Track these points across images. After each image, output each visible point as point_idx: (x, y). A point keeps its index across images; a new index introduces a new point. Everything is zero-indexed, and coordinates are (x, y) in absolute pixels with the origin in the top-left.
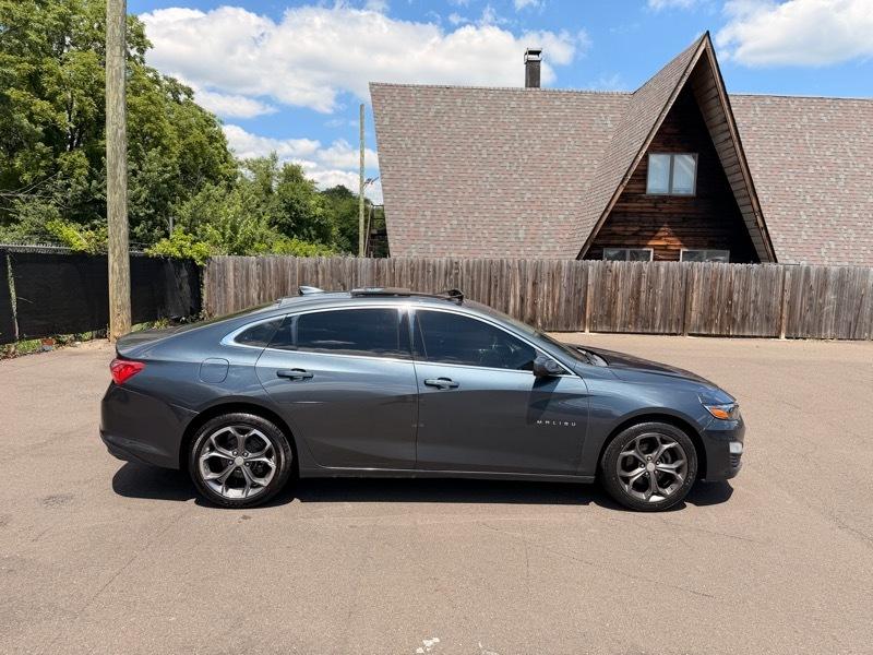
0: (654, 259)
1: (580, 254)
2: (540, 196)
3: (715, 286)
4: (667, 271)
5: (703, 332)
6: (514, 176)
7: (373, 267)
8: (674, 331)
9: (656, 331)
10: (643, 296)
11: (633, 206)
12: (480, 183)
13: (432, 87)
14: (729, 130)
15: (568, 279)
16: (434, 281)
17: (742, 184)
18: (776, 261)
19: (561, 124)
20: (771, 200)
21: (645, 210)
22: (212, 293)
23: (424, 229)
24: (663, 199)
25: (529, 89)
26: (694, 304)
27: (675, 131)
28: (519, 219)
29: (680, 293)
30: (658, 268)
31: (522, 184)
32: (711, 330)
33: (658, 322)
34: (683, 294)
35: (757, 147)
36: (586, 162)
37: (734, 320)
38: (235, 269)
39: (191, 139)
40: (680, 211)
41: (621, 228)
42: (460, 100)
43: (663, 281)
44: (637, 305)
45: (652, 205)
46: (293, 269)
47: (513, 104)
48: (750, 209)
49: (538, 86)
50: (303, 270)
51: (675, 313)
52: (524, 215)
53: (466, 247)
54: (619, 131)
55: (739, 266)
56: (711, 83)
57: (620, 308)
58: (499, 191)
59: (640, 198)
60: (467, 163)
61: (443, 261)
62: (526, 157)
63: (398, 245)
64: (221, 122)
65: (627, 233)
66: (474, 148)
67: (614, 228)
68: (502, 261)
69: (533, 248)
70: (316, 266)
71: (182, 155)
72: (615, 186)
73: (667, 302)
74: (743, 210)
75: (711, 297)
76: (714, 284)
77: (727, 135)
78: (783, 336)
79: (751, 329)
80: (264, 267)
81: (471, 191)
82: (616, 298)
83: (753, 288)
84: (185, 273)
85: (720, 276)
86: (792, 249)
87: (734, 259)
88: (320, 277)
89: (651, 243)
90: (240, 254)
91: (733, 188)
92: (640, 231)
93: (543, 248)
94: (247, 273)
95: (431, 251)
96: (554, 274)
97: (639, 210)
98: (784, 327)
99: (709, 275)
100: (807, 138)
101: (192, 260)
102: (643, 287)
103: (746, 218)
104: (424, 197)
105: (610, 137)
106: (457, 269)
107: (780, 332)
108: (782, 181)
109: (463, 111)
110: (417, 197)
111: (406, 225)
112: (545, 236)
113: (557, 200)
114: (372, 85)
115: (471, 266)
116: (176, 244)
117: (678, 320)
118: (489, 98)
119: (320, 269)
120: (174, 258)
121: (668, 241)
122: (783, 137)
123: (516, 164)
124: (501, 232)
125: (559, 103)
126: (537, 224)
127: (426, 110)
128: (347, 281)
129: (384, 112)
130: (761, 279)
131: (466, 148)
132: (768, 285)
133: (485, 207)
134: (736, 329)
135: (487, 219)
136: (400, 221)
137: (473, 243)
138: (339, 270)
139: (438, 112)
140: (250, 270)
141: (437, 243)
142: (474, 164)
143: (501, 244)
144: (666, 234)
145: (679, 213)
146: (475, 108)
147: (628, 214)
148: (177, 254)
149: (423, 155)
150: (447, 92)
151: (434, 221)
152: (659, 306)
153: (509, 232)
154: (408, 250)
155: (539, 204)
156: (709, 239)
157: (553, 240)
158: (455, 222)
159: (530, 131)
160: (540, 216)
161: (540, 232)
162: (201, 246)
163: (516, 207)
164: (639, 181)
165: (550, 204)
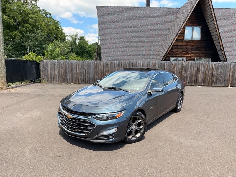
1: (162, 59)
2: (150, 41)
3: (207, 70)
4: (191, 65)
5: (203, 85)
6: (142, 35)
7: (95, 64)
8: (193, 84)
9: (187, 84)
10: (183, 73)
11: (180, 44)
12: (131, 37)
13: (116, 7)
14: (213, 17)
15: (158, 67)
16: (114, 68)
17: (217, 36)
18: (227, 61)
19: (157, 18)
20: (224, 42)
21: (184, 45)
22: (44, 72)
23: (112, 52)
24: (190, 41)
25: (147, 7)
26: (200, 75)
27: (194, 19)
28: (143, 48)
30: (188, 63)
31: (144, 37)
32: (205, 84)
33: (188, 81)
34: (196, 72)
36: (165, 30)
37: (213, 81)
38: (50, 64)
39: (50, 27)
40: (195, 45)
41: (176, 51)
42: (125, 11)
43: (190, 68)
44: (181, 76)
45: (186, 43)
46: (69, 64)
47: (142, 12)
48: (219, 44)
49: (150, 6)
50: (72, 64)
51: (194, 78)
52: (144, 47)
53: (126, 58)
54: (175, 20)
55: (215, 63)
58: (137, 39)
59: (183, 41)
60: (127, 31)
61: (117, 62)
62: (146, 28)
63: (105, 57)
64: (60, 23)
65: (178, 53)
66: (129, 26)
67: (174, 51)
68: (136, 62)
69: (148, 58)
71: (48, 32)
72: (174, 37)
73: (191, 74)
74: (216, 45)
75: (206, 73)
76: (207, 68)
77: (212, 19)
78: (229, 86)
79: (219, 84)
80: (59, 64)
81: (128, 39)
83: (220, 70)
84: (34, 66)
85: (209, 66)
86: (231, 58)
87: (212, 61)
88: (77, 67)
89: (185, 56)
90: (54, 60)
91: (213, 37)
92: (182, 52)
94: (54, 65)
95: (115, 59)
97: (182, 45)
98: (230, 83)
99: (205, 66)
102: (183, 70)
103: (217, 47)
104: (113, 42)
105: (172, 22)
106: (122, 64)
108: (228, 36)
109: (126, 14)
110: (111, 42)
111: (107, 50)
112: (151, 54)
113: (155, 42)
114: (97, 7)
115: (126, 63)
116: (31, 56)
117: (195, 81)
118: (134, 10)
119: (77, 64)
120: (30, 61)
121: (191, 55)
122: (228, 21)
123: (142, 31)
124: (137, 52)
125: (156, 11)
126: (149, 50)
127: (114, 14)
128: (86, 68)
129: (101, 15)
130: (223, 67)
131: (127, 26)
132: (225, 69)
133: (132, 45)
134: (214, 84)
135: (133, 49)
136: (105, 49)
137: (128, 56)
138: (84, 65)
139: (118, 15)
140: (55, 65)
141: (117, 56)
142: (129, 31)
143: (137, 56)
144: (191, 53)
145: (195, 46)
146: (130, 13)
147: (178, 46)
148: (31, 60)
149: (113, 28)
150: (121, 9)
151: (116, 49)
152: (188, 76)
153: (140, 52)
154: (108, 59)
155: (150, 43)
156: (205, 54)
157: (154, 55)
158: (123, 50)
159: (147, 20)
160: (150, 47)
161: (150, 52)
162: (39, 57)
163: (142, 45)
164: (182, 35)
165: (153, 43)
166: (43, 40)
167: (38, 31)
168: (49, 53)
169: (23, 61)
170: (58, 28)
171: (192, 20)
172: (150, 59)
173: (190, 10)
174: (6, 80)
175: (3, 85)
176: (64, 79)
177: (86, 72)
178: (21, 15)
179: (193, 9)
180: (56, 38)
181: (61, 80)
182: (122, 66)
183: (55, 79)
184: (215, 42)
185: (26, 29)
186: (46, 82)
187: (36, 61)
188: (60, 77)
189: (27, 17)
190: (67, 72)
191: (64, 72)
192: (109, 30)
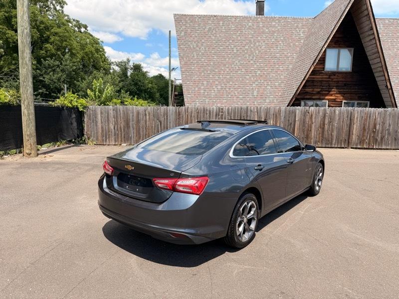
0: (329, 106)
1: (289, 103)
4: (340, 113)
5: (359, 147)
6: (251, 62)
7: (176, 112)
8: (343, 146)
9: (333, 146)
10: (326, 127)
11: (318, 77)
12: (233, 66)
13: (207, 16)
14: (373, 34)
15: (285, 117)
17: (380, 65)
18: (397, 107)
19: (276, 35)
21: (324, 79)
22: (90, 126)
23: (202, 91)
24: (333, 73)
25: (258, 16)
26: (354, 131)
28: (254, 85)
29: (347, 125)
30: (335, 111)
31: (255, 66)
32: (363, 145)
33: (334, 141)
34: (349, 125)
36: (289, 54)
37: (377, 140)
38: (101, 113)
39: (87, 50)
40: (343, 80)
41: (310, 90)
42: (222, 23)
43: (337, 118)
44: (323, 132)
45: (328, 77)
46: (133, 113)
47: (250, 24)
48: (383, 78)
49: (263, 15)
50: (138, 113)
51: (344, 136)
52: (256, 83)
53: (225, 101)
54: (307, 38)
55: (380, 110)
56: (364, 7)
57: (313, 133)
58: (243, 70)
59: (322, 73)
60: (226, 56)
61: (215, 108)
62: (257, 52)
63: (189, 100)
64: (102, 42)
65: (314, 92)
66: (229, 47)
67: (306, 90)
68: (247, 108)
69: (262, 101)
70: (145, 111)
71: (82, 59)
72: (310, 66)
73: (340, 130)
74: (378, 79)
75: (364, 127)
76: (366, 120)
77: (372, 37)
79: (386, 145)
80: (117, 112)
81: (228, 70)
82: (311, 127)
83: (388, 122)
84: (74, 116)
85: (369, 115)
87: (371, 106)
88: (148, 117)
89: (327, 98)
90: (105, 105)
91: (373, 67)
92: (321, 91)
93: (267, 101)
94: (108, 114)
95: (207, 103)
96: (277, 115)
97: (321, 79)
99: (363, 115)
101: (78, 108)
102: (327, 122)
103: (379, 83)
104: (203, 74)
105: (302, 41)
106: (222, 112)
108: (395, 64)
109: (223, 28)
110: (199, 74)
111: (193, 89)
112: (268, 94)
113: (274, 75)
114: (175, 15)
116: (68, 99)
117: (345, 140)
118: (237, 21)
119: (147, 113)
120: (67, 107)
121: (336, 97)
122: (395, 40)
123: (252, 56)
124: (244, 92)
125: (274, 23)
126: (264, 88)
127: (204, 28)
128: (162, 119)
129: (182, 29)
130: (393, 117)
131: (225, 47)
132: (396, 120)
133: (235, 79)
135: (237, 86)
136: (190, 87)
137: (229, 99)
138: (158, 113)
139: (210, 29)
140: (110, 114)
141: (210, 98)
142: (230, 56)
143: (244, 99)
144: (335, 93)
146: (230, 27)
147: (315, 82)
148: (70, 105)
149: (202, 51)
150: (215, 18)
151: (209, 87)
152: (335, 132)
153: (249, 92)
154: (195, 103)
155: (265, 77)
156: (358, 95)
157: (272, 96)
158: (219, 87)
159: (259, 38)
160: (266, 83)
161: (266, 92)
162: (83, 101)
163: (252, 79)
164: (321, 63)
165: (271, 77)
166: (74, 71)
167: (66, 56)
168: (95, 95)
169: (58, 108)
171: (338, 38)
172: (266, 103)
173: (335, 22)
174: (35, 140)
175: (31, 150)
176: (125, 137)
177: (162, 126)
178: (37, 29)
179: (341, 21)
180: (97, 68)
181: (120, 140)
182: (222, 115)
183: (109, 138)
184: (376, 75)
185: (46, 52)
186: (95, 143)
188: (118, 134)
189: (48, 33)
190: (129, 126)
191: (124, 127)
192: (195, 55)
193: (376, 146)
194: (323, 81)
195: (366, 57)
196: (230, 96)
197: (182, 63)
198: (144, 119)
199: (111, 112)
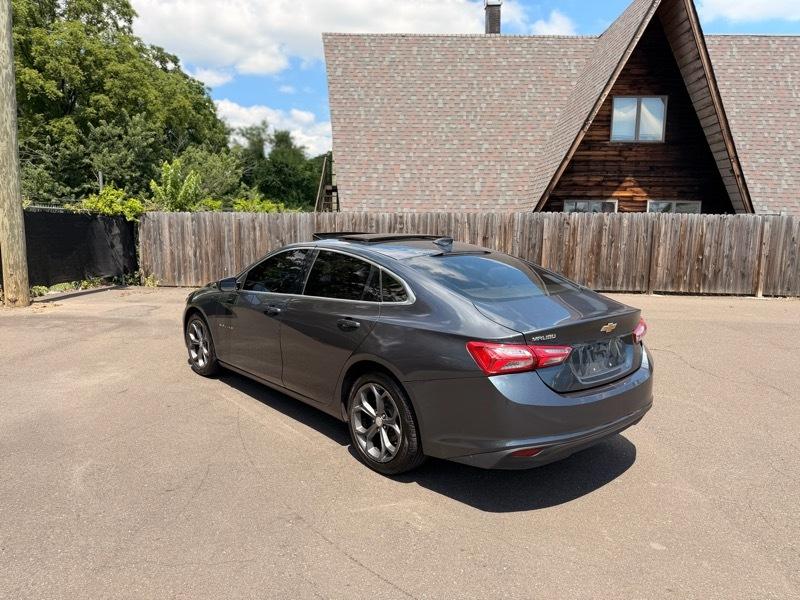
0: (619, 211)
1: (537, 206)
2: (498, 146)
3: (684, 239)
4: (631, 224)
5: (670, 290)
6: (472, 126)
7: (312, 223)
8: (638, 289)
9: (619, 289)
10: (604, 251)
11: (597, 154)
12: (435, 134)
13: (387, 36)
14: (702, 67)
15: (522, 233)
17: (716, 128)
18: (753, 212)
19: (521, 71)
20: (748, 147)
21: (609, 158)
22: (148, 251)
23: (374, 184)
24: (628, 146)
25: (488, 35)
26: (660, 259)
27: (642, 71)
28: (475, 171)
29: (645, 249)
30: (620, 219)
31: (480, 134)
32: (679, 287)
33: (620, 279)
34: (648, 249)
35: (734, 90)
36: (547, 110)
37: (705, 276)
38: (170, 226)
39: (175, 104)
40: (648, 159)
41: (582, 179)
42: (416, 49)
43: (626, 233)
44: (598, 262)
45: (617, 153)
46: (229, 225)
47: (471, 51)
48: (725, 155)
49: (499, 32)
50: (240, 225)
51: (640, 268)
52: (480, 167)
53: (419, 202)
54: (583, 76)
55: (711, 217)
56: (683, 15)
57: (578, 264)
58: (455, 142)
59: (605, 146)
61: (387, 216)
62: (484, 105)
65: (590, 184)
66: (430, 97)
67: (574, 179)
69: (491, 202)
70: (253, 222)
72: (576, 132)
73: (631, 257)
74: (717, 157)
75: (680, 252)
76: (683, 237)
77: (700, 74)
78: (760, 293)
79: (723, 286)
80: (199, 223)
81: (425, 142)
82: (574, 252)
83: (727, 242)
84: (116, 231)
85: (689, 228)
86: (771, 200)
87: (705, 210)
88: (258, 233)
89: (615, 194)
90: (182, 210)
91: (707, 132)
92: (604, 181)
93: (499, 202)
94: (183, 227)
95: (383, 206)
96: (507, 228)
97: (603, 158)
98: (761, 284)
99: (677, 227)
100: (789, 80)
102: (605, 241)
103: (720, 165)
104: (376, 150)
105: (574, 83)
106: (401, 223)
107: (757, 289)
108: (761, 127)
109: (419, 60)
110: (368, 150)
111: (357, 179)
112: (503, 189)
113: (516, 151)
114: (325, 36)
115: (416, 222)
116: (106, 200)
117: (643, 277)
118: (446, 46)
119: (257, 225)
120: (103, 214)
121: (634, 192)
122: (762, 79)
123: (473, 113)
124: (456, 185)
125: (520, 49)
126: (495, 176)
127: (381, 59)
128: (286, 237)
129: (337, 63)
130: (737, 231)
131: (421, 97)
132: (745, 237)
133: (440, 159)
134: (707, 286)
135: (442, 172)
136: (351, 175)
137: (426, 198)
138: (278, 227)
139: (392, 61)
140: (185, 228)
141: (390, 197)
142: (429, 114)
143: (457, 198)
144: (632, 184)
145: (646, 161)
146: (432, 56)
147: (591, 163)
148: (107, 210)
149: (376, 105)
150: (403, 41)
151: (387, 175)
152: (622, 261)
153: (465, 185)
154: (359, 205)
155: (498, 155)
156: (678, 189)
157: (511, 193)
158: (408, 175)
159: (489, 78)
160: (498, 167)
161: (498, 185)
162: (135, 203)
163: (473, 159)
164: (603, 127)
165: (509, 155)
166: (150, 146)
167: (137, 118)
168: (165, 190)
169: (83, 217)
170: (202, 105)
171: (638, 75)
172: (498, 207)
173: (626, 45)
174: (26, 275)
175: (17, 293)
176: (215, 273)
178: (80, 64)
179: (638, 40)
180: (196, 140)
181: (205, 276)
182: (401, 229)
183: (185, 273)
184: (713, 148)
185: (98, 110)
186: (157, 282)
187: (124, 216)
188: (202, 266)
189: (101, 73)
190: (224, 251)
191: (213, 251)
192: (362, 113)
193: (704, 288)
194: (607, 161)
195: (693, 112)
196: (427, 193)
197: (336, 128)
198: (252, 236)
199: (189, 223)
